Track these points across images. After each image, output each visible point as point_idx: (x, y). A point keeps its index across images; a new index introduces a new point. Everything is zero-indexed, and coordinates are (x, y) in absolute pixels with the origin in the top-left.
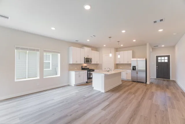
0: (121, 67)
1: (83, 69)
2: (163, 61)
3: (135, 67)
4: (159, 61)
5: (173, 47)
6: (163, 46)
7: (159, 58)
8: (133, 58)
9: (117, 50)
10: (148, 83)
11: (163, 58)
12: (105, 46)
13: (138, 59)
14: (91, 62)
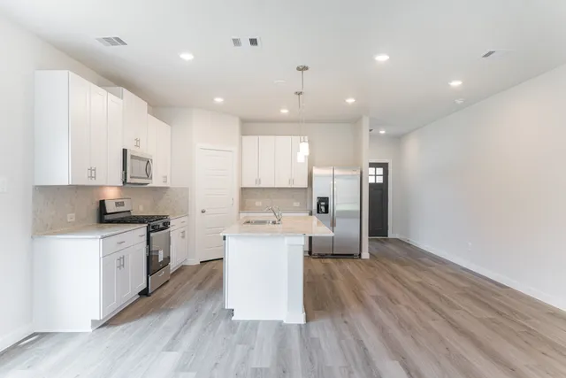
0: (258, 203)
1: (103, 216)
2: (372, 180)
3: (326, 200)
6: (383, 132)
9: (249, 125)
10: (365, 255)
11: (372, 171)
12: (219, 100)
13: (336, 172)
14: (148, 176)
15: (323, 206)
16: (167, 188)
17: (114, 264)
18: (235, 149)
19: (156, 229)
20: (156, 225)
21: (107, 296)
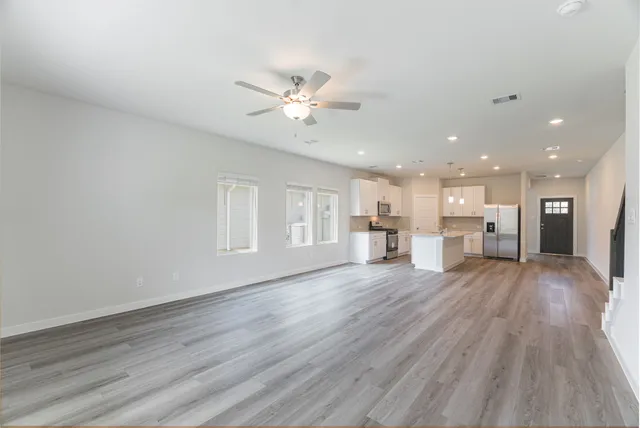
0: (454, 226)
1: (372, 228)
2: (557, 211)
3: (493, 224)
4: (548, 211)
5: (581, 180)
6: (558, 176)
7: (548, 204)
8: (487, 202)
9: (446, 182)
10: (523, 260)
11: (557, 204)
12: (422, 174)
13: (500, 207)
14: (389, 211)
15: (491, 227)
16: (399, 217)
17: (373, 244)
18: (436, 196)
19: (390, 233)
20: (391, 232)
21: (371, 254)
